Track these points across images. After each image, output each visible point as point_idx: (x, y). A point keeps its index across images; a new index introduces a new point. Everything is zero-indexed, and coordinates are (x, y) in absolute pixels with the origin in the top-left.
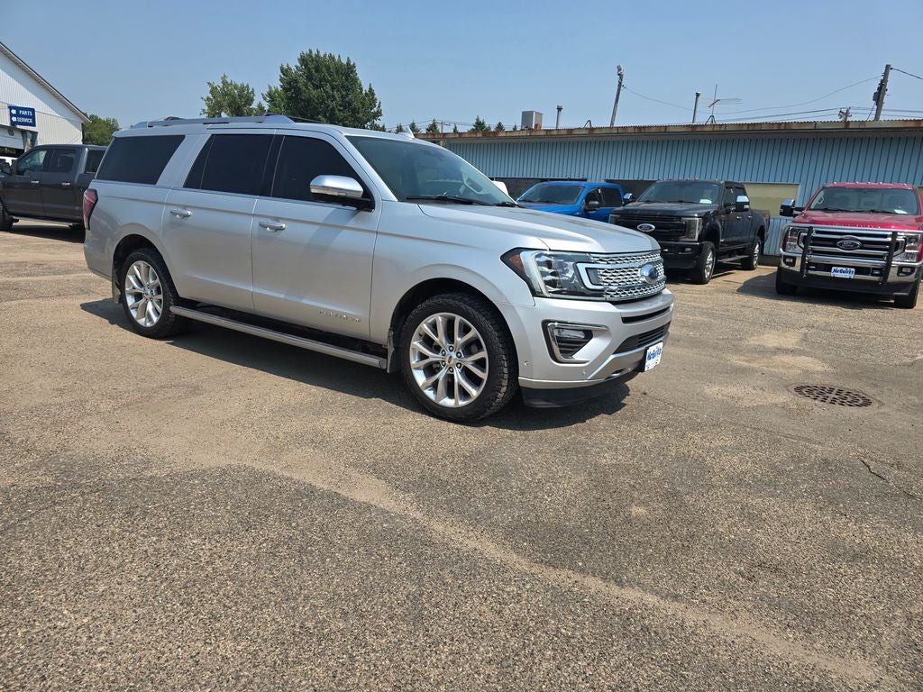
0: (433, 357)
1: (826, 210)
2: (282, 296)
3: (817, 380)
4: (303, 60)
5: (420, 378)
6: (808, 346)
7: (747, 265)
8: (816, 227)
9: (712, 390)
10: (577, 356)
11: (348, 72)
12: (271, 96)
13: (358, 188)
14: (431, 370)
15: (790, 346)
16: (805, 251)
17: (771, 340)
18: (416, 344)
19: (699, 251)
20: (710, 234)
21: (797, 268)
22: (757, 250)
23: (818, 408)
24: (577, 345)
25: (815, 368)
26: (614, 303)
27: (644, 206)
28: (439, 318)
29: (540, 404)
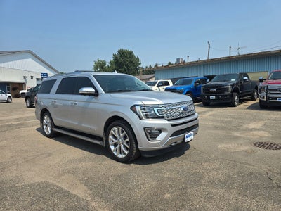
0: (115, 141)
1: (274, 79)
2: (77, 124)
3: (264, 140)
4: (119, 52)
5: (112, 148)
6: (265, 126)
7: (253, 99)
8: (269, 85)
9: (222, 146)
10: (157, 139)
11: (131, 53)
12: (111, 62)
13: (93, 90)
14: (115, 145)
15: (258, 128)
16: (267, 94)
17: (252, 126)
18: (110, 137)
19: (232, 96)
20: (235, 90)
21: (265, 99)
22: (256, 93)
23: (260, 151)
24: (157, 135)
25: (265, 135)
26: (168, 120)
27: (213, 83)
28: (115, 128)
29: (147, 156)
